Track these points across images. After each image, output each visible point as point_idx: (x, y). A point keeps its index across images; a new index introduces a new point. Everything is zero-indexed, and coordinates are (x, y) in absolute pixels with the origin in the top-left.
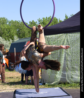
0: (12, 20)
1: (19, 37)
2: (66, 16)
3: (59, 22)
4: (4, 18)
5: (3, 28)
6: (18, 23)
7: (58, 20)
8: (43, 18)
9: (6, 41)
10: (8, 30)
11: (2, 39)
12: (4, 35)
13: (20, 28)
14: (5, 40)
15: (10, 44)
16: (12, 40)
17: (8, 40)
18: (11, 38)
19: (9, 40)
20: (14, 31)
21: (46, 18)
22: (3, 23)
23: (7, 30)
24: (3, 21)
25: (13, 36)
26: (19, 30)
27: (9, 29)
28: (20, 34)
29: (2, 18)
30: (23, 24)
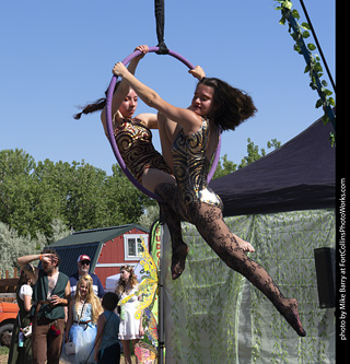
0: (47, 161)
1: (73, 223)
2: (250, 147)
3: (223, 168)
4: (18, 153)
5: (13, 188)
6: (70, 170)
9: (21, 239)
10: (32, 197)
11: (6, 232)
12: (17, 217)
13: (76, 191)
14: (19, 234)
15: (39, 249)
16: (48, 234)
17: (29, 237)
18: (42, 227)
19: (34, 236)
20: (53, 202)
22: (15, 172)
23: (27, 197)
24: (12, 163)
25: (49, 220)
26: (71, 199)
27: (35, 194)
28: (75, 211)
29: (11, 152)
30: (89, 176)
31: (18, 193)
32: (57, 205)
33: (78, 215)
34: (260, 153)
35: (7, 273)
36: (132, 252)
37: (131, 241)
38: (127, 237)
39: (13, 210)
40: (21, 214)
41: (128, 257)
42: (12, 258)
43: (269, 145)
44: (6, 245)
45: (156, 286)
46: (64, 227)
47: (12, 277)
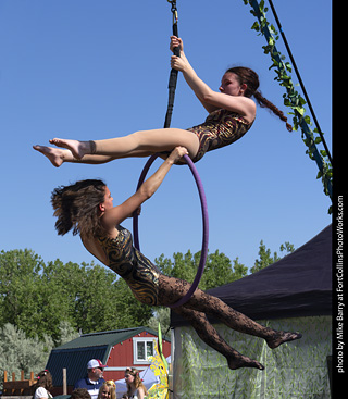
0: (57, 262)
1: (81, 325)
2: (262, 249)
3: (234, 271)
4: (27, 253)
5: (22, 289)
6: (79, 271)
7: (233, 264)
8: (177, 256)
9: (28, 341)
10: (40, 298)
11: (14, 334)
12: (25, 318)
13: (85, 293)
14: (27, 336)
15: (46, 351)
16: (56, 336)
17: (37, 339)
18: (50, 328)
19: (42, 338)
20: (62, 304)
21: (188, 254)
22: (23, 272)
23: (35, 298)
24: (21, 264)
25: (57, 322)
26: (80, 301)
27: (43, 295)
28: (84, 313)
29: (20, 253)
30: (98, 278)
31: (26, 293)
32: (66, 307)
33: (85, 317)
34: (272, 256)
35: (13, 375)
36: (141, 356)
37: (141, 345)
38: (136, 340)
39: (20, 311)
40: (29, 315)
41: (137, 361)
42: (19, 360)
43: (282, 248)
44: (13, 347)
45: (166, 391)
46: (72, 329)
47: (19, 379)
